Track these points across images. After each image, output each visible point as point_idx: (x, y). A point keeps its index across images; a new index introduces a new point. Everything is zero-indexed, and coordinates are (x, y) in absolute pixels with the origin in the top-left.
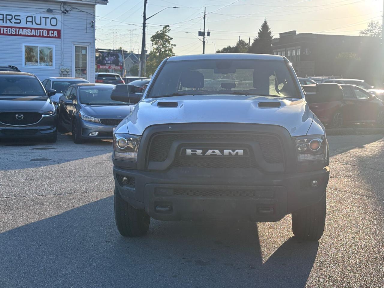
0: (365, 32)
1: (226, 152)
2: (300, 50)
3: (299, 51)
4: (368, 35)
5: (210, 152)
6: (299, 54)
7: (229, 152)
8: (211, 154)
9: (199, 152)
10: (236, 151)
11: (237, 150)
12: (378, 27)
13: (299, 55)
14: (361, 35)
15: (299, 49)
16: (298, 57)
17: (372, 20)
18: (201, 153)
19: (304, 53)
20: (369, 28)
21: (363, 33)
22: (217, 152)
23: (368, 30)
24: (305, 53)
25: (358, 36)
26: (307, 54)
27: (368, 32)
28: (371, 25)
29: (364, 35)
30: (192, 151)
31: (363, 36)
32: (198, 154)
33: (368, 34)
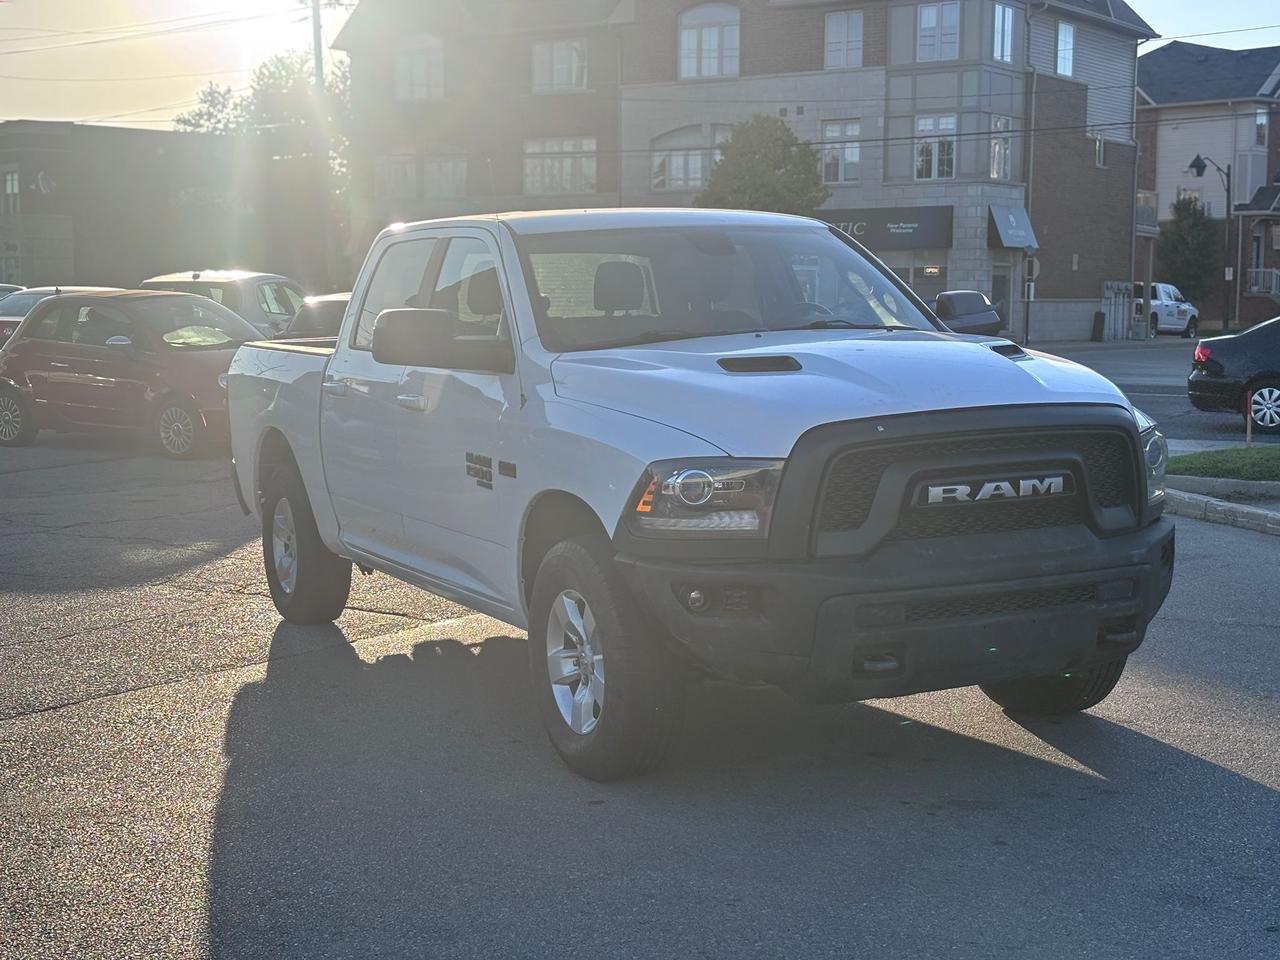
0: (193, 121)
1: (1025, 485)
2: (16, 176)
3: (12, 180)
4: (203, 130)
5: (988, 489)
6: (16, 190)
7: (1034, 486)
8: (993, 495)
9: (962, 491)
10: (1047, 481)
11: (1049, 476)
12: (231, 105)
13: (15, 195)
14: (181, 128)
15: (12, 173)
16: (11, 200)
17: (211, 83)
18: (968, 495)
19: (33, 187)
20: (205, 107)
21: (186, 122)
22: (1006, 486)
23: (200, 115)
24: (37, 186)
25: (170, 132)
26: (44, 191)
27: (202, 122)
28: (213, 98)
29: (189, 129)
30: (945, 491)
31: (185, 132)
32: (960, 499)
33: (202, 126)
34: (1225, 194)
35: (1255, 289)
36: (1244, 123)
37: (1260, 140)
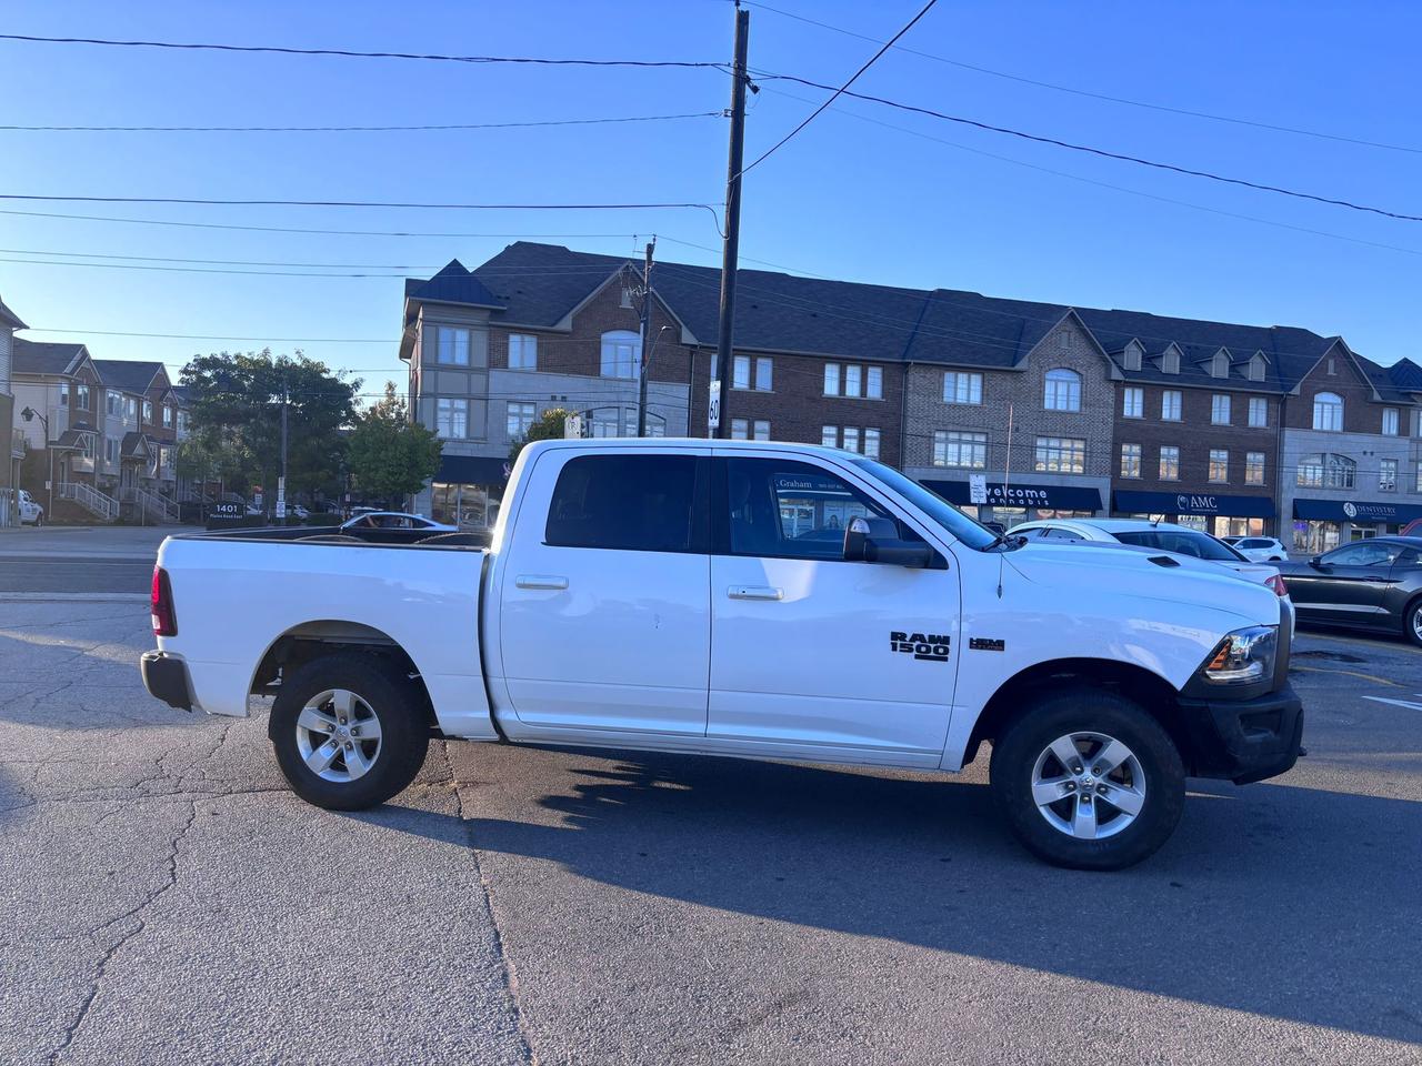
34: (44, 433)
35: (63, 496)
36: (53, 390)
37: (64, 402)
